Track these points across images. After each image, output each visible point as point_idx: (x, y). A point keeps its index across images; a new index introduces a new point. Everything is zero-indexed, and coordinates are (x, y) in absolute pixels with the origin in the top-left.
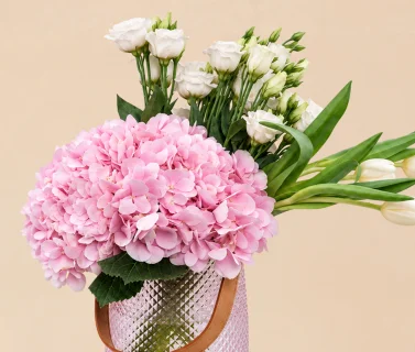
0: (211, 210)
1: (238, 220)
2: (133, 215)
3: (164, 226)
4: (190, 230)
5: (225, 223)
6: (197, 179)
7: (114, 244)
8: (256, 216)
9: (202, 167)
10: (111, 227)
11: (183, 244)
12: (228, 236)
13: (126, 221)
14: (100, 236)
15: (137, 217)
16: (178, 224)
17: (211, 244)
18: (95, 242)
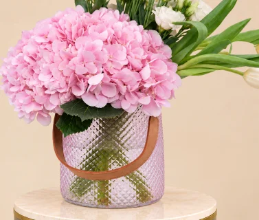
0: (138, 72)
1: (157, 77)
2: (85, 75)
3: (107, 82)
4: (124, 85)
5: (148, 79)
6: (127, 51)
7: (72, 94)
8: (168, 74)
9: (131, 43)
10: (69, 83)
11: (120, 94)
12: (151, 89)
13: (80, 79)
14: (61, 88)
15: (88, 76)
16: (117, 81)
17: (139, 94)
18: (58, 93)
